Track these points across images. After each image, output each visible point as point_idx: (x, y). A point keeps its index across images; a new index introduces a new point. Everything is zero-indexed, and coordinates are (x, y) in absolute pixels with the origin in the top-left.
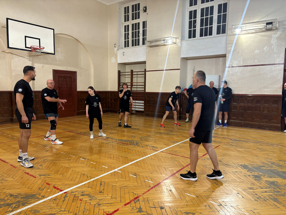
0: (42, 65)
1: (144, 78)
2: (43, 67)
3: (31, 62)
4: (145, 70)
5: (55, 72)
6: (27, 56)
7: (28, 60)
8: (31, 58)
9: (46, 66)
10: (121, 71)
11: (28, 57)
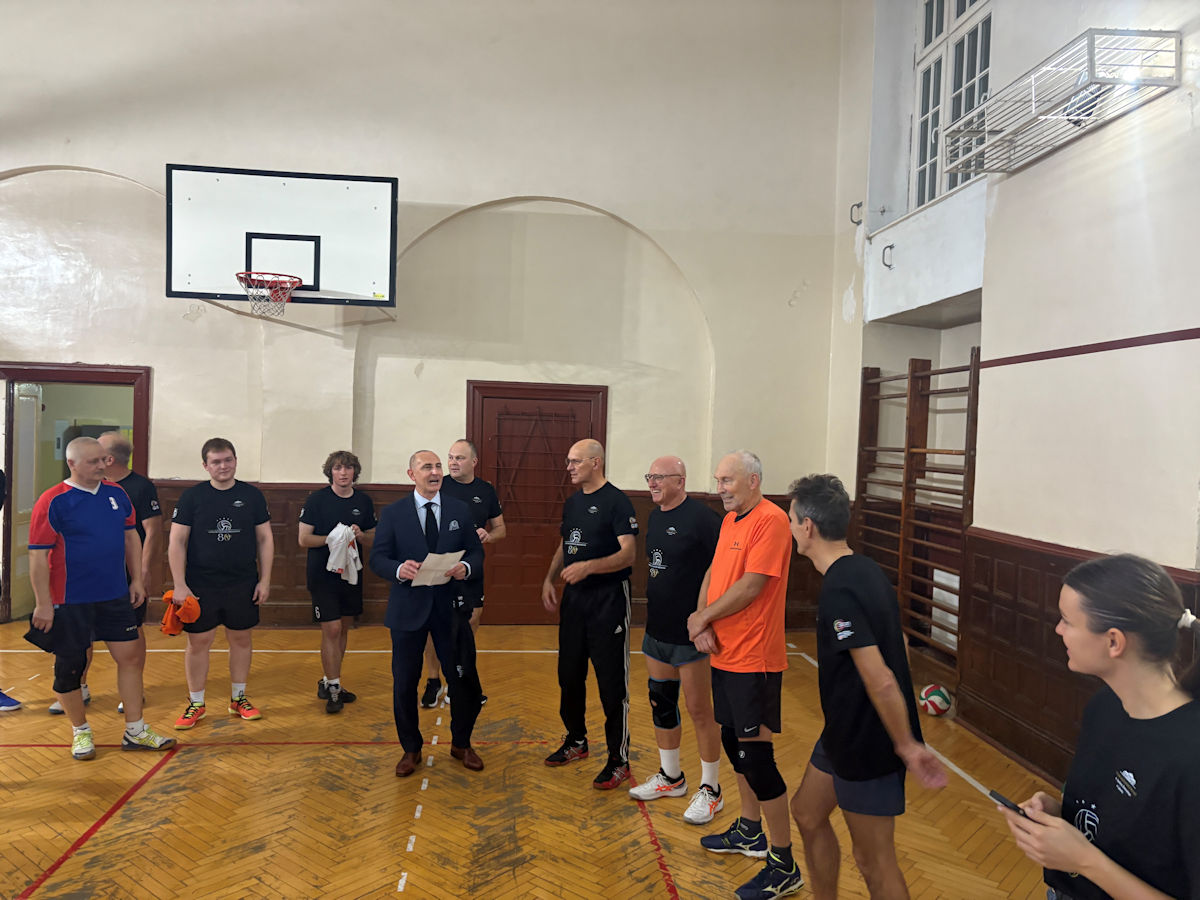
0: (416, 361)
1: (965, 415)
2: (419, 370)
3: (354, 351)
4: (976, 352)
5: (482, 394)
6: (336, 326)
7: (340, 342)
8: (354, 334)
9: (436, 367)
10: (882, 369)
11: (340, 331)
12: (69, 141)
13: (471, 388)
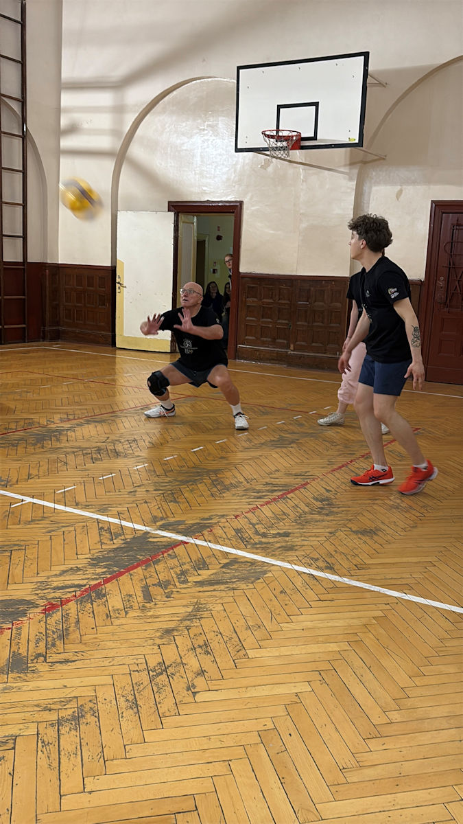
0: (398, 188)
2: (399, 194)
3: (355, 182)
5: (441, 210)
6: (345, 165)
7: (347, 176)
8: (355, 171)
9: (409, 190)
11: (346, 170)
12: (204, 60)
13: (434, 205)
